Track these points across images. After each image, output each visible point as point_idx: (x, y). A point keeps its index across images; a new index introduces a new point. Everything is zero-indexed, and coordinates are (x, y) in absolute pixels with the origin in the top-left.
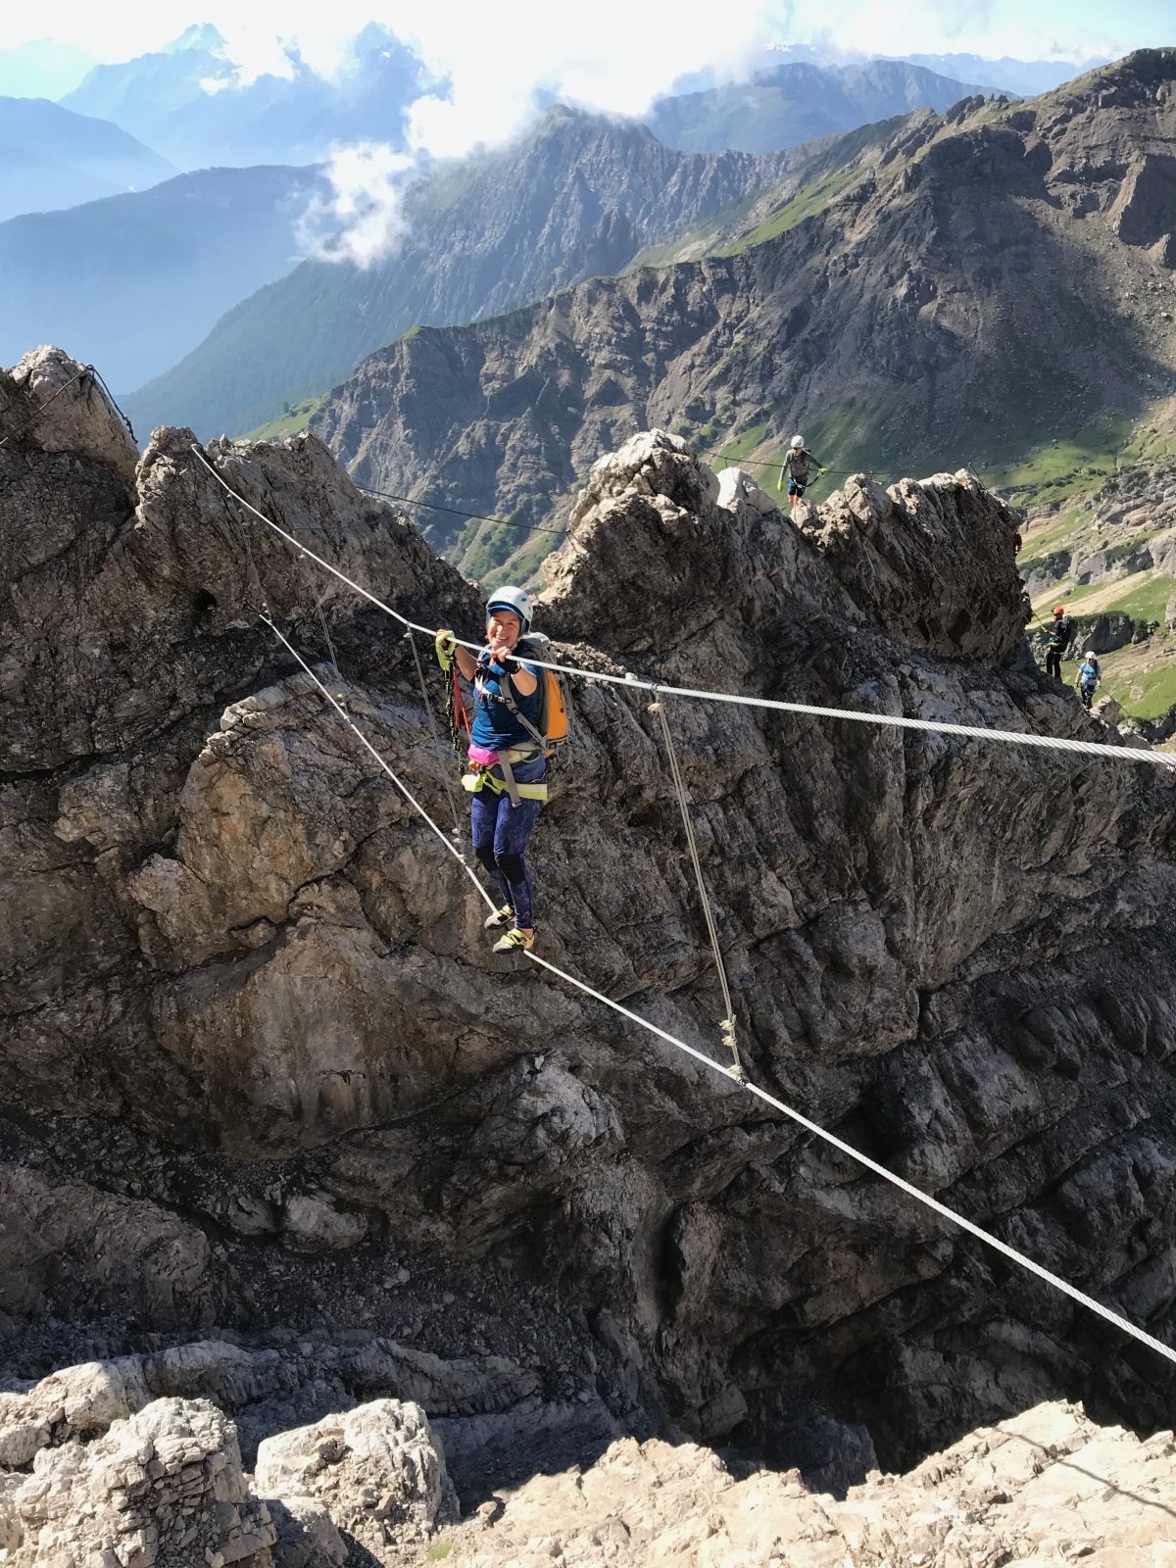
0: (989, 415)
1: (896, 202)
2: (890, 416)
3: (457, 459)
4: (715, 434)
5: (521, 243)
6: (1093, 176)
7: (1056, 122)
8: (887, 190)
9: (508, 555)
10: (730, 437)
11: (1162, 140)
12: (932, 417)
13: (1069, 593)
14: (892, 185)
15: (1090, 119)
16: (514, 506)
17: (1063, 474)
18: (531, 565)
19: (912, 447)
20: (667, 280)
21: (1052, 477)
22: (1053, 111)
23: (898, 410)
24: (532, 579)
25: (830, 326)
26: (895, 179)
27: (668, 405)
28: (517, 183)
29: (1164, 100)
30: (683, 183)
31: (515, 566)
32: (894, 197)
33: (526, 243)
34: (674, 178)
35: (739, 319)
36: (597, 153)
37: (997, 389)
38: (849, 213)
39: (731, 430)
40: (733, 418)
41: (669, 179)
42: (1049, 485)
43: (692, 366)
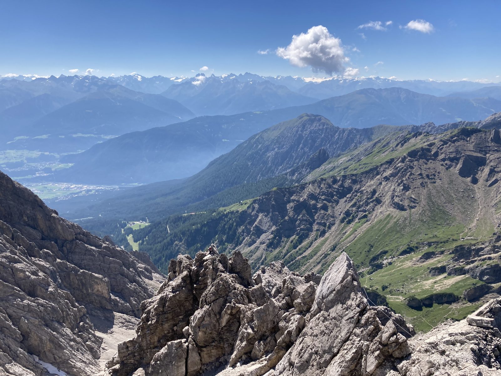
0: (425, 221)
1: (399, 165)
2: (399, 219)
3: (285, 221)
4: (353, 219)
5: (294, 149)
6: (452, 160)
7: (441, 146)
8: (397, 161)
9: (297, 246)
10: (357, 220)
11: (470, 151)
12: (411, 221)
13: (445, 277)
14: (398, 160)
15: (450, 145)
16: (300, 233)
17: (445, 240)
18: (304, 250)
19: (406, 228)
20: (340, 179)
21: (442, 240)
22: (440, 143)
23: (401, 218)
24: (304, 253)
25: (383, 194)
26: (399, 158)
27: (340, 210)
28: (293, 134)
29: (469, 141)
30: (339, 135)
31: (300, 249)
32: (399, 163)
33: (295, 149)
34: (337, 134)
35: (359, 189)
36: (316, 127)
37: (428, 214)
38: (387, 165)
39: (357, 218)
40: (357, 215)
41: (335, 134)
42: (441, 243)
43: (346, 201)
